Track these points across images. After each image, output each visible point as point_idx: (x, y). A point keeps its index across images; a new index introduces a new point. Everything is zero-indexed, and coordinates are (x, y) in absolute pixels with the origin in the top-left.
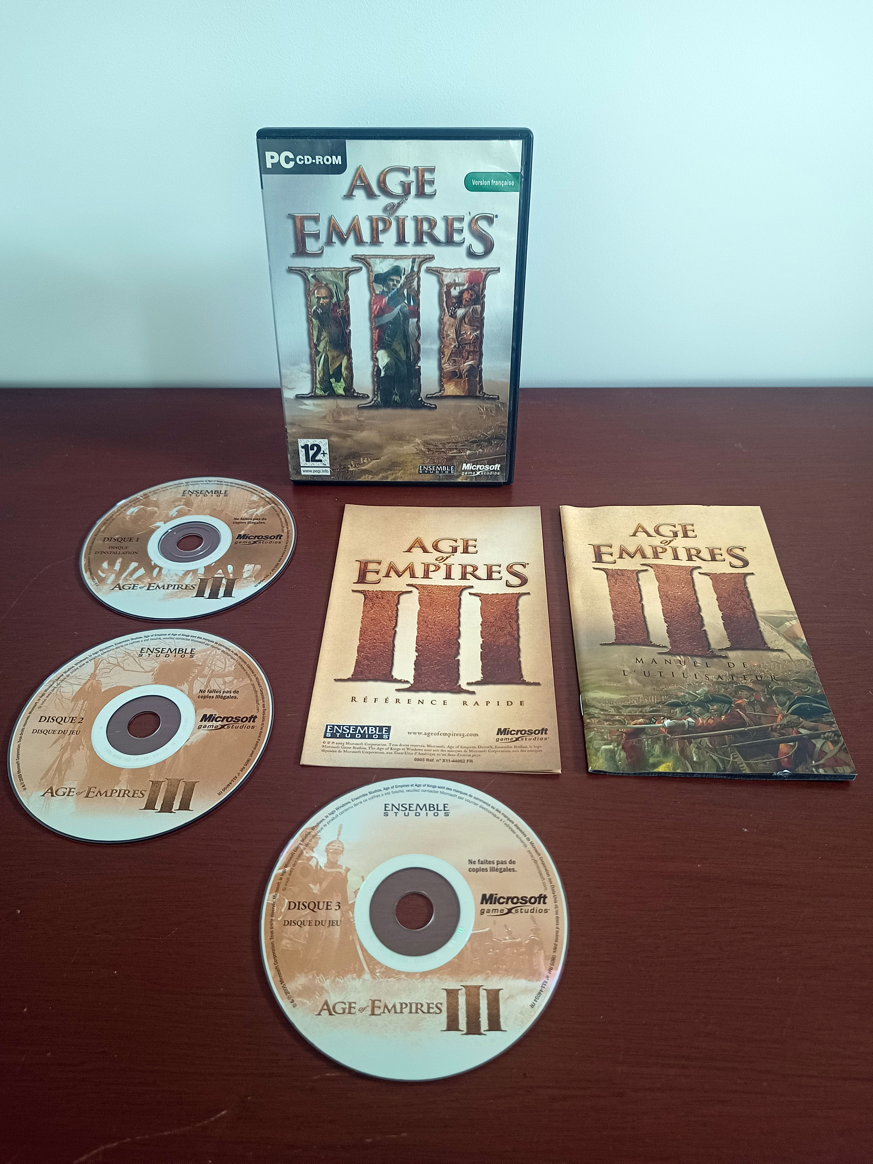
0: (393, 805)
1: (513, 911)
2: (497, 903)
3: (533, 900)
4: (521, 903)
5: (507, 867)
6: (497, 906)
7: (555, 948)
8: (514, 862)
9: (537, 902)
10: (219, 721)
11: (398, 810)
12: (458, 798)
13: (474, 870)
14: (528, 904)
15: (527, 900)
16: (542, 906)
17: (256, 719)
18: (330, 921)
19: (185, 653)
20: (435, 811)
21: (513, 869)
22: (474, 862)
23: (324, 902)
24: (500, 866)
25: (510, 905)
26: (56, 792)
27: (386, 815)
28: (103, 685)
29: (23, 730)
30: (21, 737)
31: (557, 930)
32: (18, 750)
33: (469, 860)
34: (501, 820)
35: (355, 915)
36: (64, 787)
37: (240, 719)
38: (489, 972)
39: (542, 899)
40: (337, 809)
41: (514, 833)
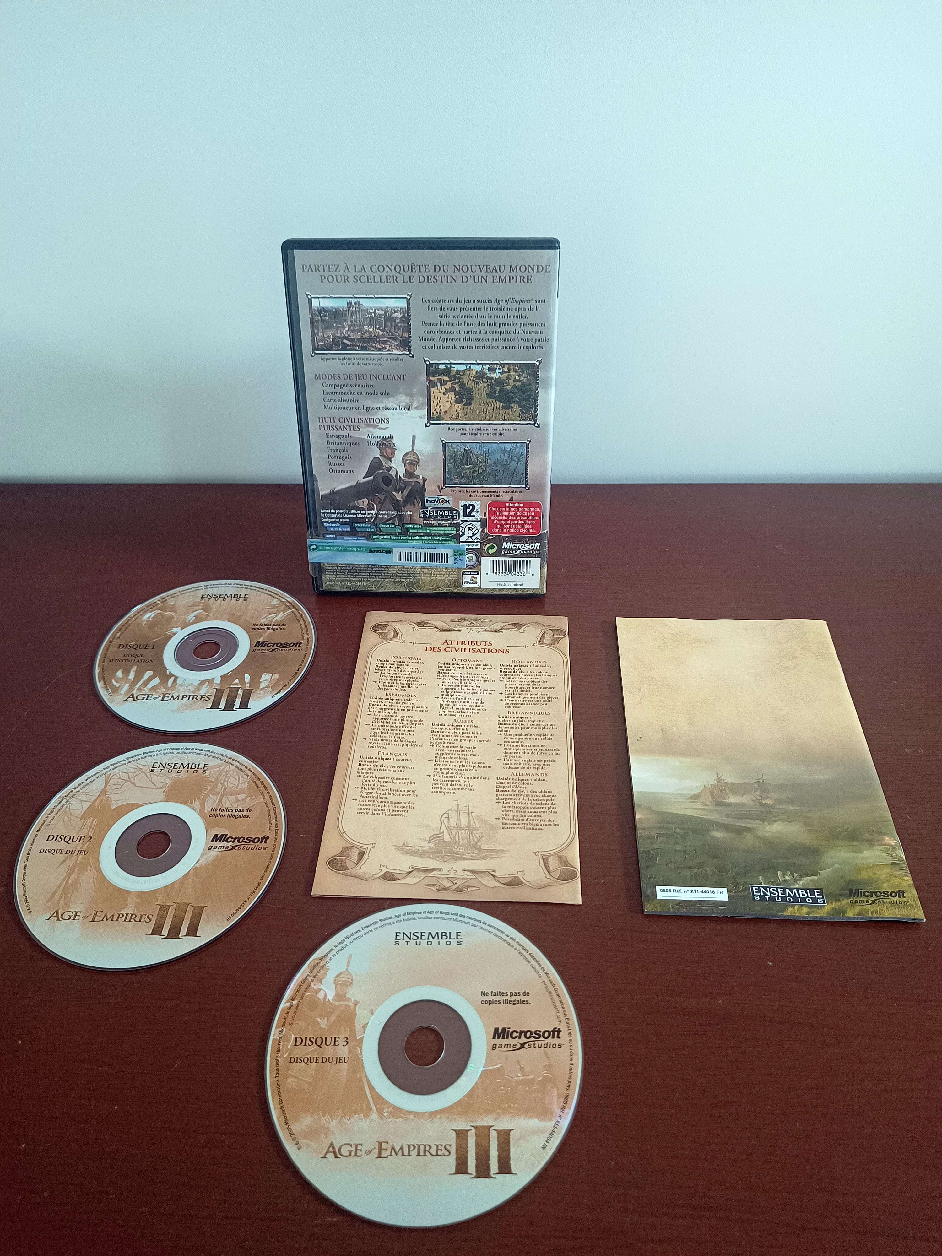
0: (404, 933)
1: (526, 1046)
2: (509, 1037)
3: (546, 1034)
4: (534, 1037)
5: (521, 999)
6: (510, 1041)
7: (569, 1086)
8: (528, 994)
9: (551, 1037)
10: (230, 841)
11: (410, 939)
12: (472, 926)
13: (486, 1002)
14: (542, 1038)
15: (540, 1035)
16: (556, 1041)
17: (268, 840)
18: (337, 1058)
19: (198, 768)
20: (448, 940)
21: (527, 1001)
22: (487, 994)
23: (331, 1038)
24: (513, 998)
25: (523, 1040)
26: (62, 915)
27: (397, 944)
28: (113, 802)
29: (30, 850)
30: (28, 857)
31: (571, 1066)
32: (25, 871)
33: (482, 992)
34: (515, 949)
35: (363, 1051)
36: (70, 910)
37: (252, 839)
38: (500, 1111)
39: (556, 1033)
40: (347, 938)
41: (529, 962)
